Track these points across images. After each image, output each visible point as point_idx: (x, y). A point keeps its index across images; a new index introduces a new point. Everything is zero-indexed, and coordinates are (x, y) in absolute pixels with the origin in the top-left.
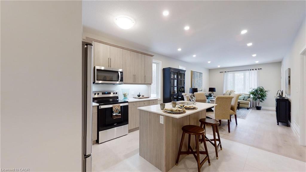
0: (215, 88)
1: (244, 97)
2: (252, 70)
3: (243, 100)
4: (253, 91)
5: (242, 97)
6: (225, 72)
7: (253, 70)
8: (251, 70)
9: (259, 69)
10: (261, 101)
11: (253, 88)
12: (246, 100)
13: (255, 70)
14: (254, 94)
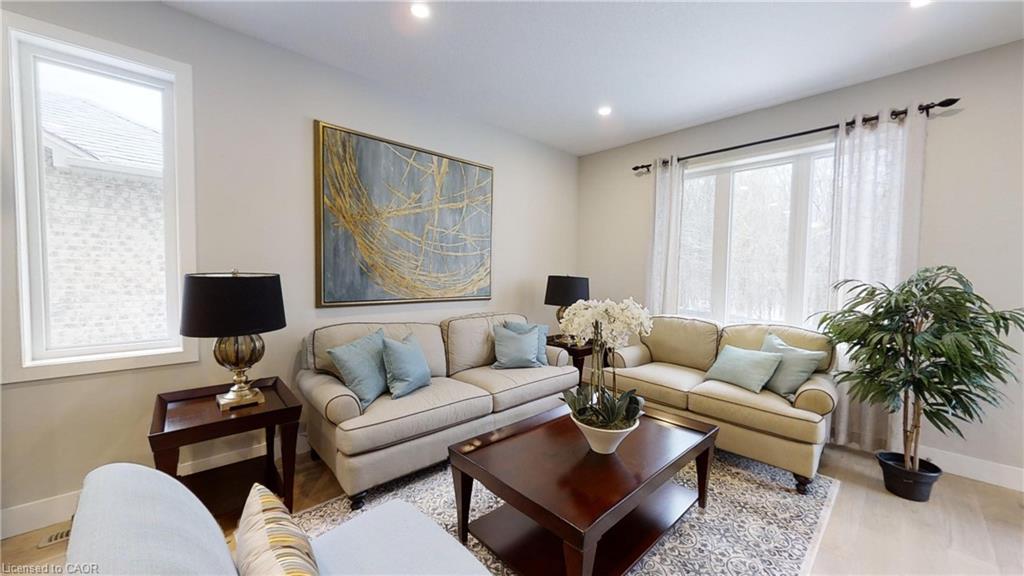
0: (587, 279)
1: (779, 367)
2: (866, 121)
3: (767, 388)
4: (866, 309)
5: (758, 364)
6: (665, 163)
7: (870, 121)
8: (851, 124)
9: (925, 109)
10: (935, 416)
11: (865, 278)
12: (791, 396)
13: (894, 125)
14: (875, 337)
